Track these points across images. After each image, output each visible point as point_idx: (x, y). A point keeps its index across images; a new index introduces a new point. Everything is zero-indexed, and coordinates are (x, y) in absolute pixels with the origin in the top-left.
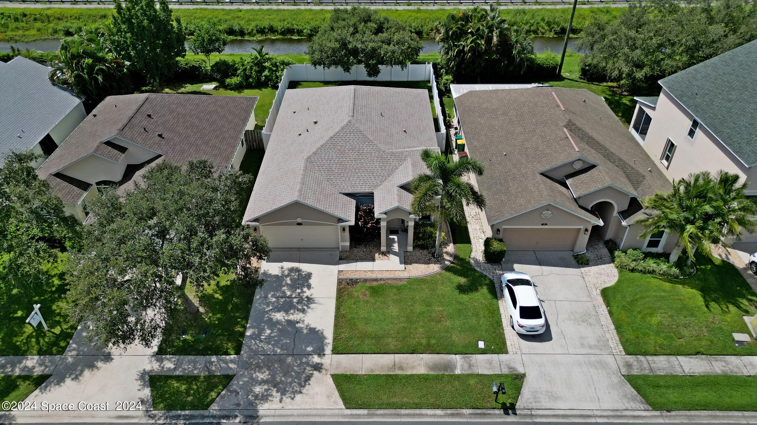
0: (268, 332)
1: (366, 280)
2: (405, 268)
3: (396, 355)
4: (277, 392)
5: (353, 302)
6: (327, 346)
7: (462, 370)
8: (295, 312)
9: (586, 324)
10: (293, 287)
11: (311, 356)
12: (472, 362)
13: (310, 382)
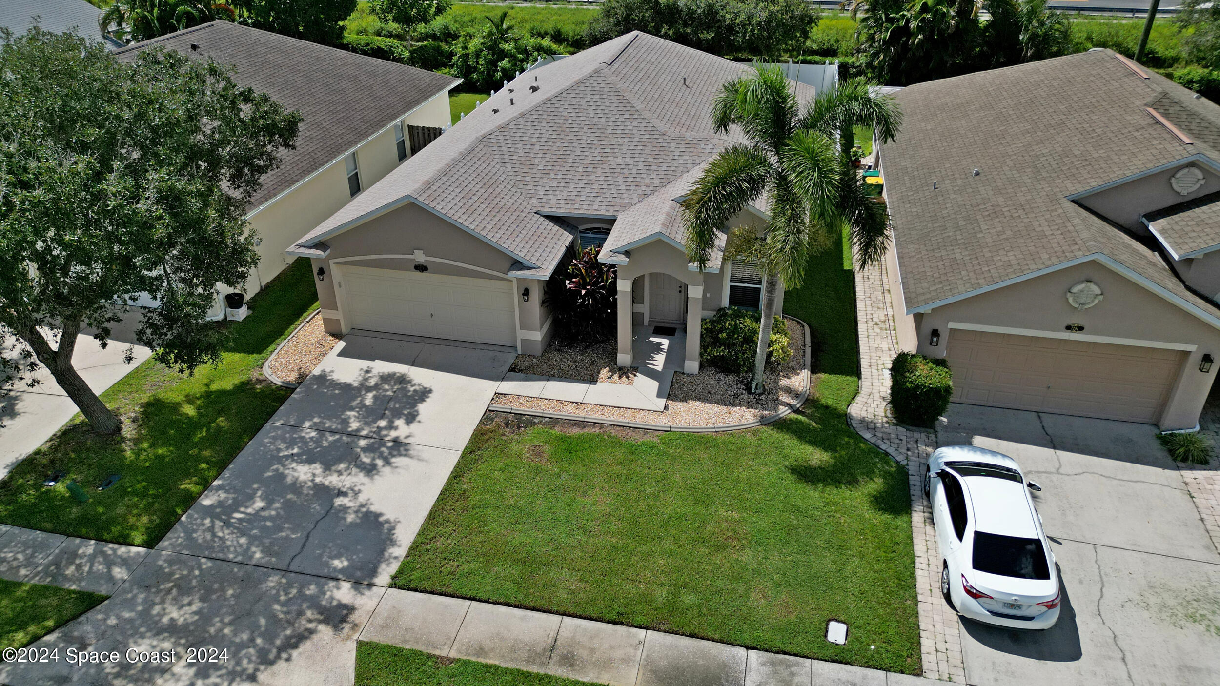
0: (259, 504)
2: (666, 408)
4: (191, 664)
6: (388, 565)
8: (347, 469)
10: (370, 415)
11: (332, 584)
12: (797, 680)
13: (295, 653)
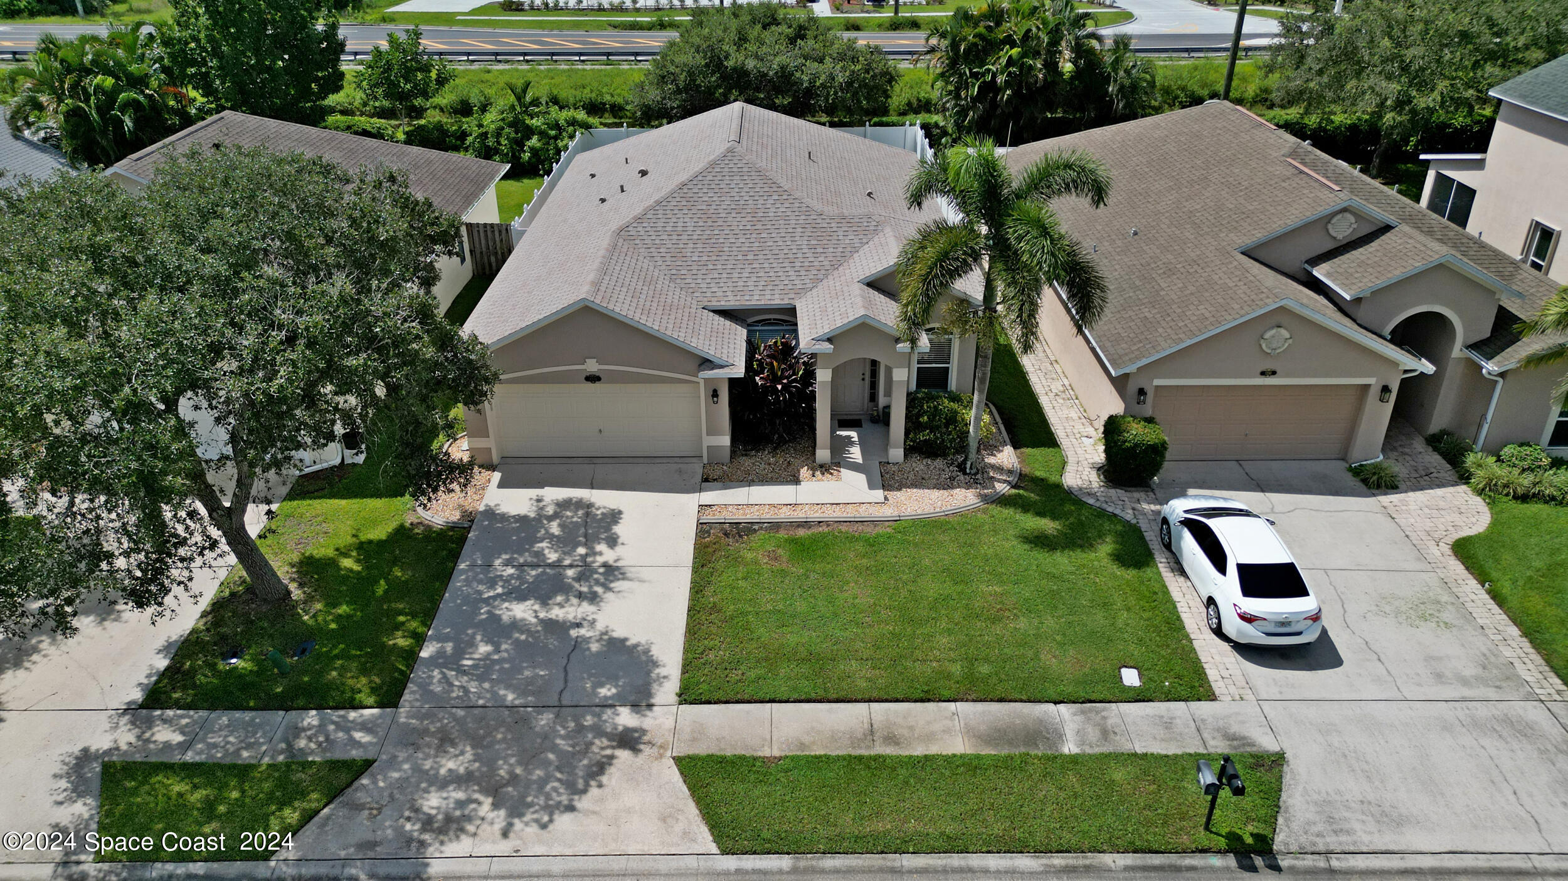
0: (484, 649)
1: (776, 526)
2: (886, 498)
3: (875, 706)
4: (496, 806)
5: (740, 575)
6: (661, 684)
7: (1082, 743)
8: (567, 600)
9: (1434, 625)
10: (566, 542)
11: (609, 711)
12: (1110, 722)
13: (604, 779)
